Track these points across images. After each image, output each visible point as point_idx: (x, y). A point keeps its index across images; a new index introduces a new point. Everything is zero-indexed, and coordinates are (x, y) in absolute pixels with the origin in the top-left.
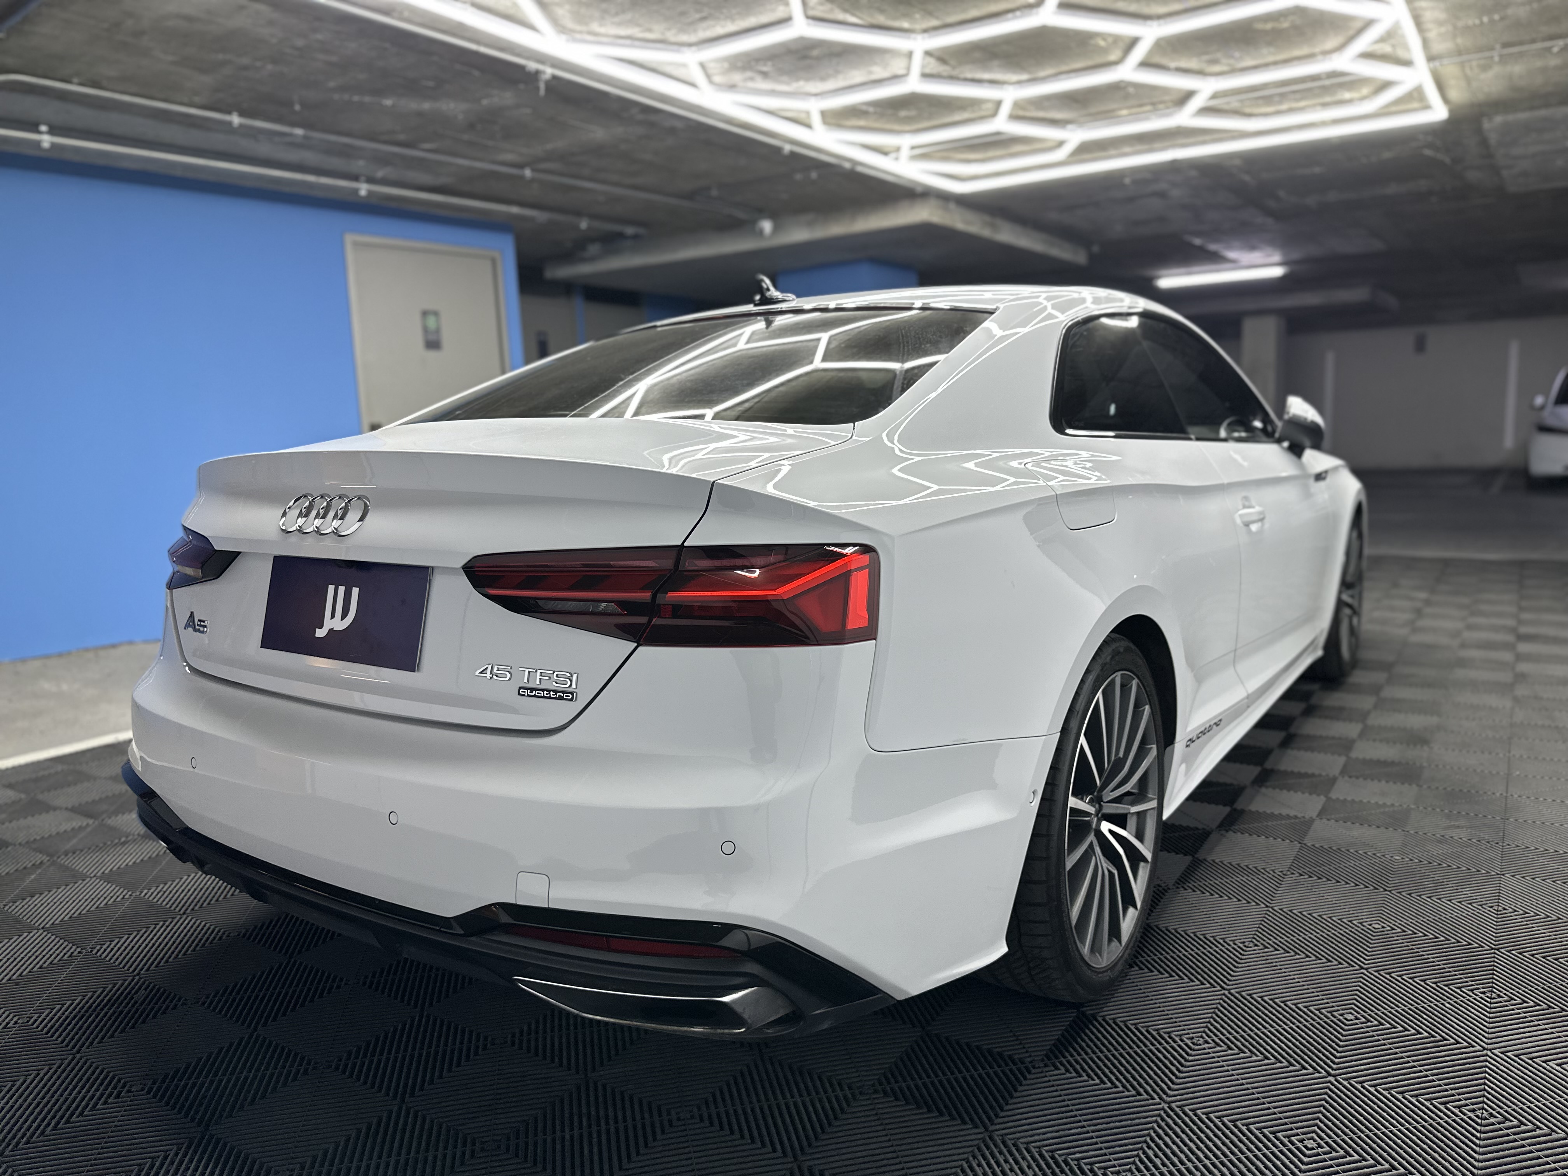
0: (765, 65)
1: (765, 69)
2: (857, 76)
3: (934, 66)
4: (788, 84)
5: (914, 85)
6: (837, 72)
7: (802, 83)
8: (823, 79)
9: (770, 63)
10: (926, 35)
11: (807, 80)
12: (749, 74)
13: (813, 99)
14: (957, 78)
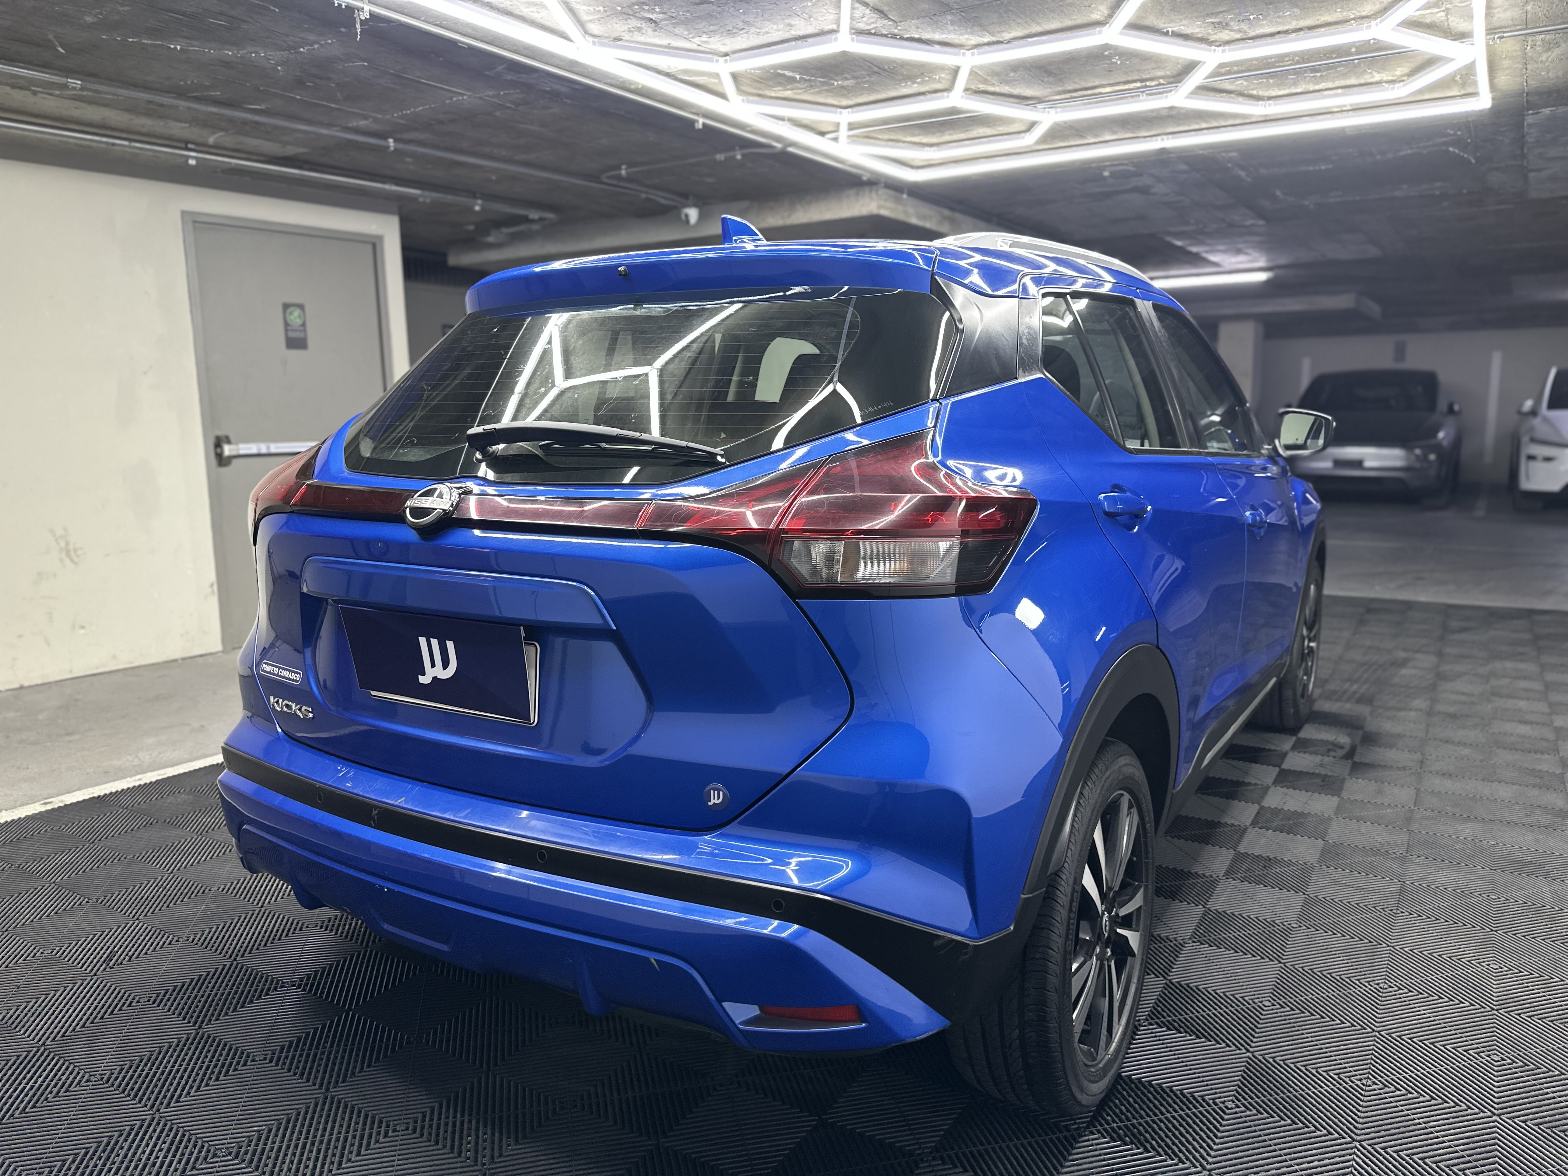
3: (867, 19)
4: (688, 38)
5: (846, 43)
6: (746, 23)
11: (710, 33)
13: (722, 59)
14: (902, 38)
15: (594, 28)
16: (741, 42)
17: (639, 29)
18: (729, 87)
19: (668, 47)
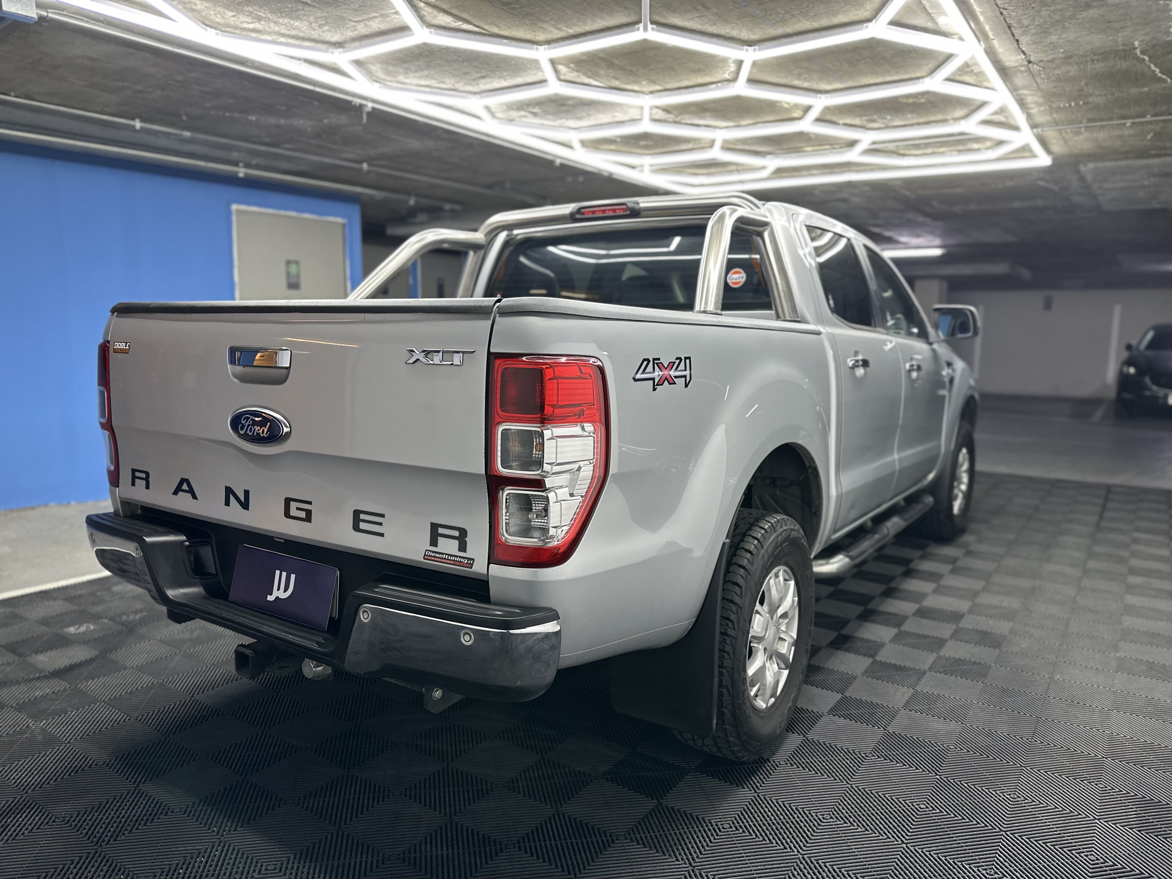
0: (534, 108)
1: (534, 110)
2: (604, 118)
3: (660, 114)
4: (553, 121)
5: (646, 126)
6: (589, 115)
7: (563, 121)
8: (579, 119)
9: (537, 107)
10: (651, 96)
11: (567, 119)
12: (522, 113)
13: (573, 132)
14: (680, 123)
15: (499, 115)
16: (584, 123)
17: (525, 116)
18: (577, 145)
19: (542, 124)
